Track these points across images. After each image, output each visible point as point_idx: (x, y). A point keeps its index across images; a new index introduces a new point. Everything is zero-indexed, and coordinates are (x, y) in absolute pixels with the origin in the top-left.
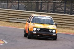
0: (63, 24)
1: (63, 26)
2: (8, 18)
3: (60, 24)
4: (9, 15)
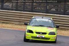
1: (21, 23)
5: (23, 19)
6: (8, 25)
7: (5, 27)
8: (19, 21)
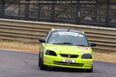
0: (33, 37)
1: (34, 41)
3: (30, 38)
5: (38, 34)
6: (12, 43)
7: (7, 47)
8: (31, 37)
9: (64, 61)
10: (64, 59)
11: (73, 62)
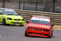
2: (27, 18)
4: (28, 16)
9: (16, 22)
10: (16, 21)
11: (19, 22)
